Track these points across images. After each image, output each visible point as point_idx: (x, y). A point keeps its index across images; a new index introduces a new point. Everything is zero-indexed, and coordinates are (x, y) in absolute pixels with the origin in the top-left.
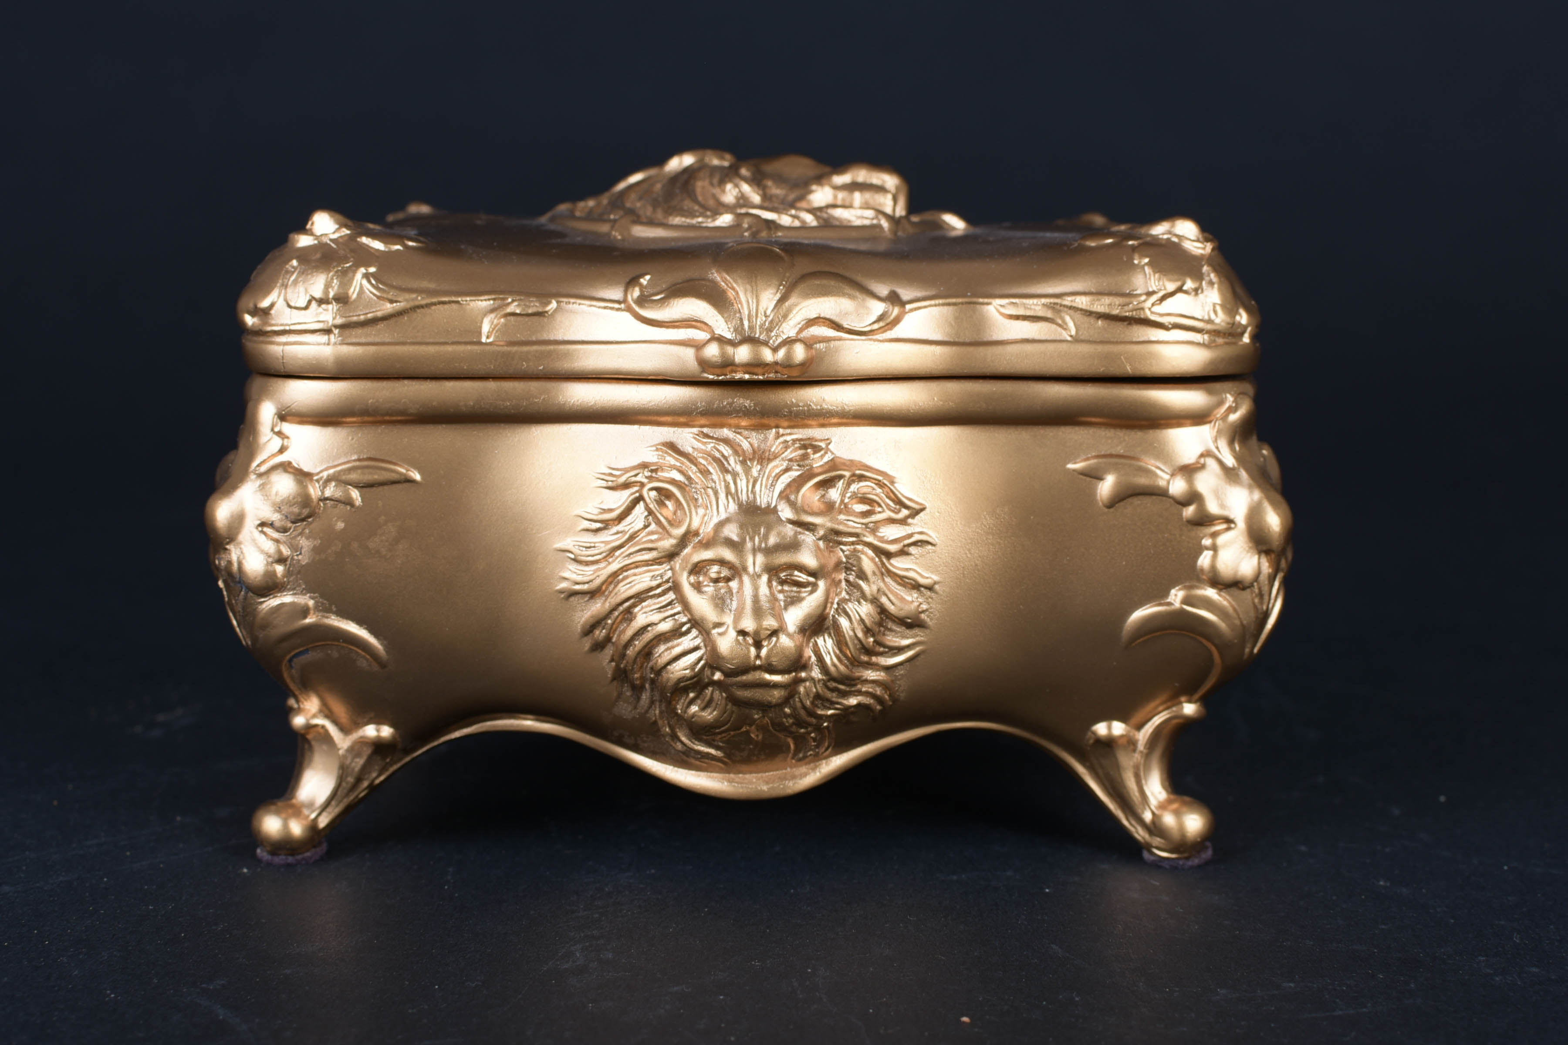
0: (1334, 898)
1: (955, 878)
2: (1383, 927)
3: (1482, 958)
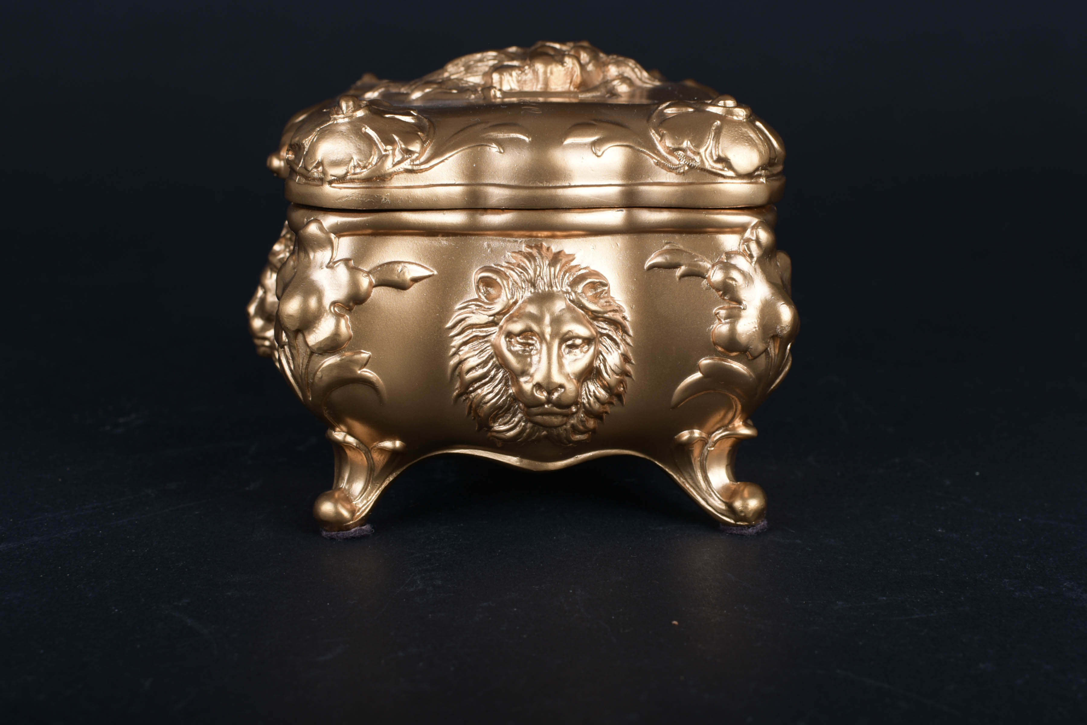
0: (909, 540)
1: (661, 528)
2: (942, 560)
3: (1007, 580)
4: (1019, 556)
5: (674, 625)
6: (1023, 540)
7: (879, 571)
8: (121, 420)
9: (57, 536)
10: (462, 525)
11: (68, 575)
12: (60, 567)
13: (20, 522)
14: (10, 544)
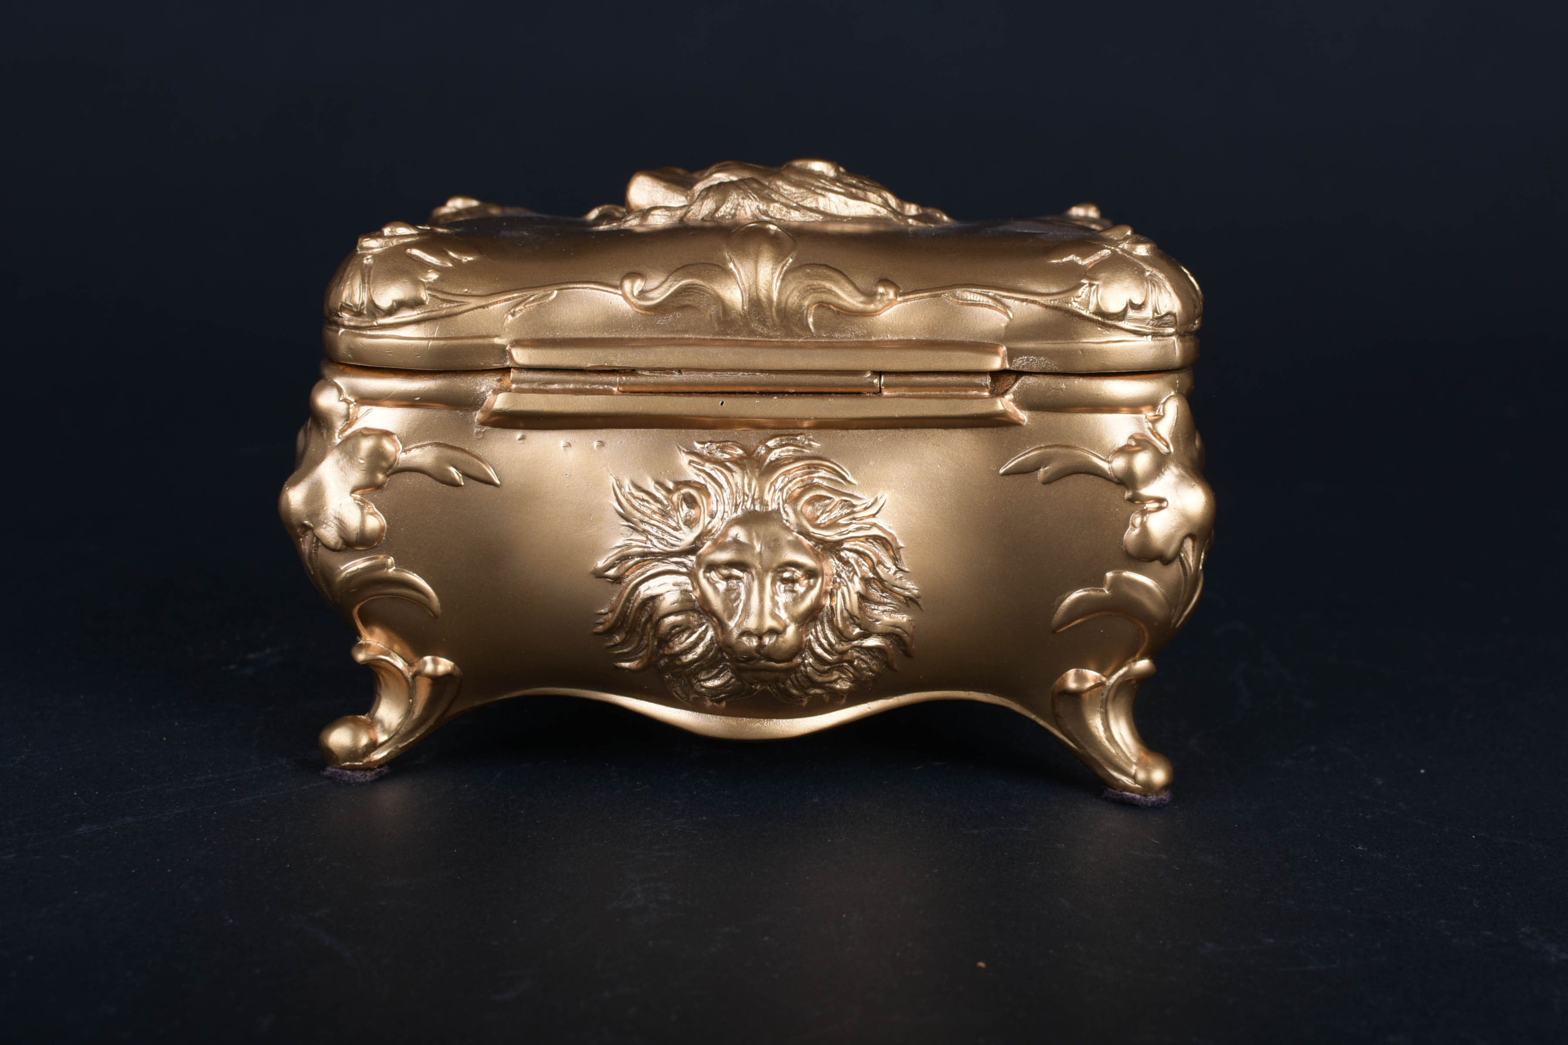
4: (1465, 888)
5: (980, 968)
6: (1474, 866)
7: (1268, 903)
8: (252, 656)
9: (156, 816)
10: (704, 818)
11: (169, 871)
12: (158, 860)
13: (108, 796)
14: (94, 827)
